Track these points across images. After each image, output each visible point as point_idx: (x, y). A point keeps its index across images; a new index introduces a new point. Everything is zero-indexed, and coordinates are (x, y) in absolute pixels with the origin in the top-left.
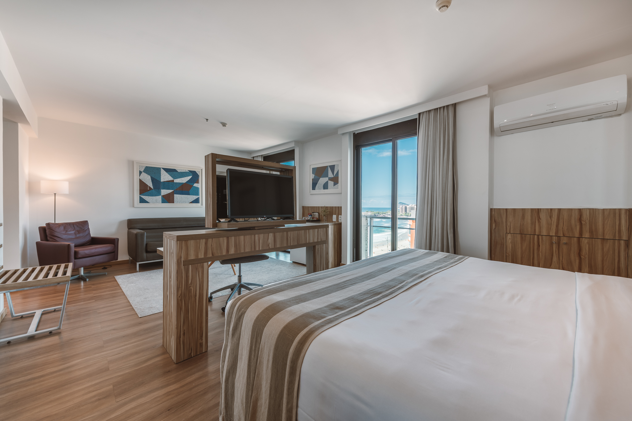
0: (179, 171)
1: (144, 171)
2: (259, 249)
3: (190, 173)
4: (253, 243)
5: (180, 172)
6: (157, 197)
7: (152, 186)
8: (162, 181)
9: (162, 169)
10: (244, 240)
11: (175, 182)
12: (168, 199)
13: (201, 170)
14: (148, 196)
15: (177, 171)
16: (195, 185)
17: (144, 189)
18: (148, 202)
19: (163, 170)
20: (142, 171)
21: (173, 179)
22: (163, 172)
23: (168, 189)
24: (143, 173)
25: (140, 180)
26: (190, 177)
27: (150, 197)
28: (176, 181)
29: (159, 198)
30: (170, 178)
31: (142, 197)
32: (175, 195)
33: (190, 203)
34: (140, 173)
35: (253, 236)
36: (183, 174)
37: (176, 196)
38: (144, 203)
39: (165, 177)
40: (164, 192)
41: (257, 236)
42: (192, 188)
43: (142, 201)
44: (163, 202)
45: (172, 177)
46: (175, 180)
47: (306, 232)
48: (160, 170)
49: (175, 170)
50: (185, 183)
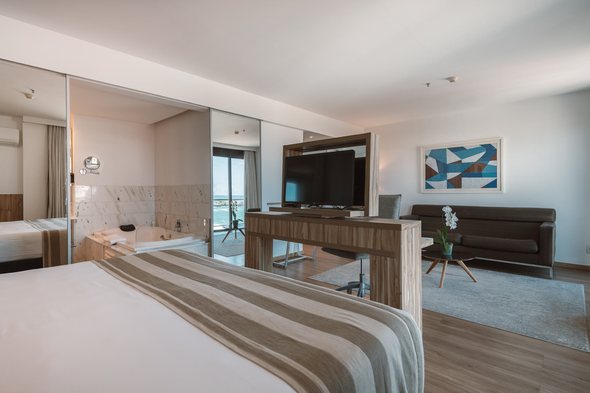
0: (467, 148)
1: (430, 156)
2: (294, 237)
3: (482, 147)
4: (288, 230)
5: (469, 149)
6: (442, 182)
7: (438, 171)
8: (448, 163)
9: (447, 149)
10: (282, 224)
11: (463, 162)
12: (455, 184)
13: (500, 141)
14: (434, 181)
15: (465, 149)
16: (491, 163)
17: (430, 173)
18: (433, 188)
19: (449, 151)
20: (428, 155)
21: (460, 159)
22: (449, 152)
23: (455, 172)
24: (429, 157)
25: (426, 165)
26: (482, 154)
27: (435, 182)
28: (465, 161)
29: (445, 182)
30: (458, 159)
31: (428, 182)
32: (462, 178)
33: (482, 188)
34: (426, 157)
35: (289, 222)
36: (474, 151)
37: (464, 180)
38: (430, 188)
39: (452, 158)
40: (451, 175)
41: (292, 222)
42: (485, 168)
43: (428, 187)
44: (448, 187)
45: (459, 157)
46: (462, 160)
47: (353, 230)
48: (446, 151)
49: (462, 148)
50: (475, 162)
